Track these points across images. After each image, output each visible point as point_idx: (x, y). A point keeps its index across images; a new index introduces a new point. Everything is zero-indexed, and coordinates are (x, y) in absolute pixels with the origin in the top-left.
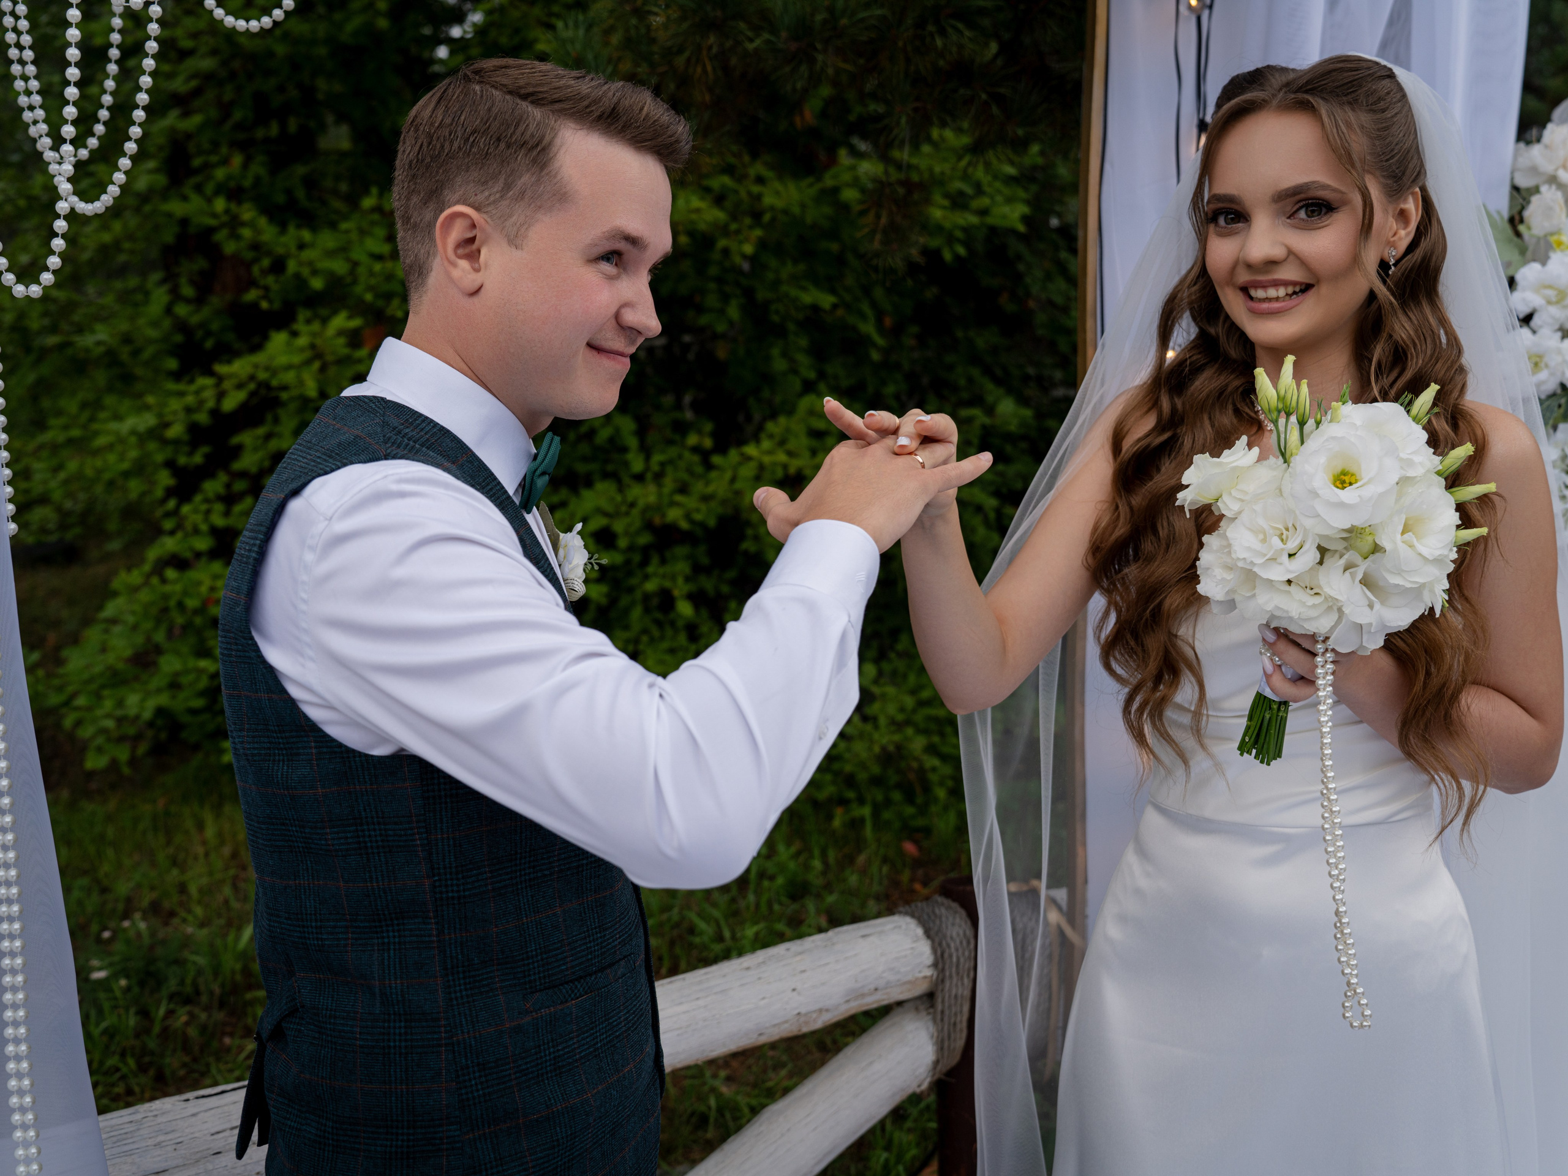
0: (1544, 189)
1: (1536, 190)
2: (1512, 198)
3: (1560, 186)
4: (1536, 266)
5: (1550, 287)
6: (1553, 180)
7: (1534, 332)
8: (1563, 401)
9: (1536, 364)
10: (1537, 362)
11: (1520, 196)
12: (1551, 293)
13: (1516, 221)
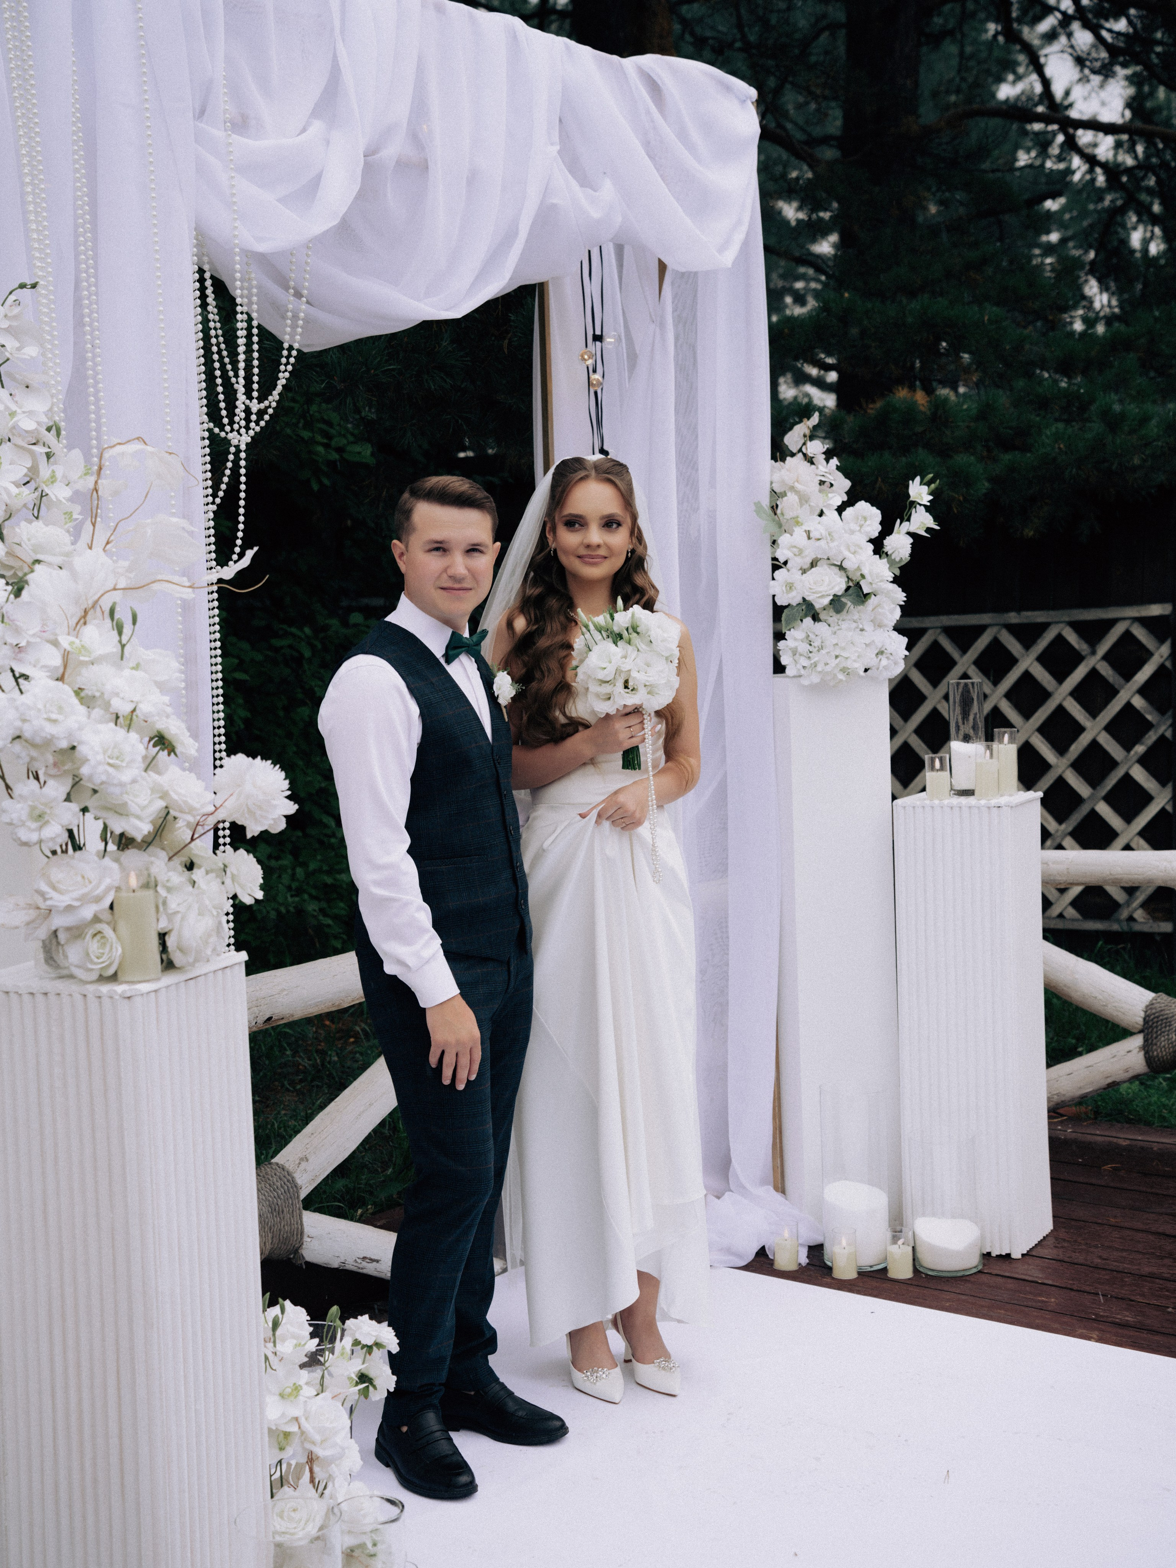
0: (789, 494)
1: (784, 494)
2: (771, 496)
3: (797, 492)
4: (787, 535)
5: (795, 547)
6: (792, 488)
7: (788, 570)
8: (804, 607)
9: (790, 588)
10: (790, 587)
11: (775, 495)
12: (795, 550)
13: (774, 508)
